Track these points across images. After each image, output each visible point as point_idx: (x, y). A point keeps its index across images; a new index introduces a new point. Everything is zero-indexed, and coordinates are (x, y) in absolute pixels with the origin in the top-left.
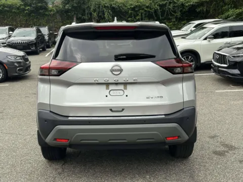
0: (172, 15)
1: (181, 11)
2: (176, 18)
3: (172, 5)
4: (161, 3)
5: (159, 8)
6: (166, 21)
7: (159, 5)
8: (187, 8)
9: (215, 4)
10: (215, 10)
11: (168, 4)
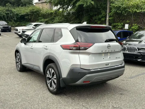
0: (12, 19)
1: (16, 17)
2: (14, 20)
3: (12, 14)
4: (6, 12)
5: (5, 15)
6: (9, 21)
7: (6, 13)
8: (19, 16)
9: (34, 16)
10: (34, 18)
11: (10, 14)
